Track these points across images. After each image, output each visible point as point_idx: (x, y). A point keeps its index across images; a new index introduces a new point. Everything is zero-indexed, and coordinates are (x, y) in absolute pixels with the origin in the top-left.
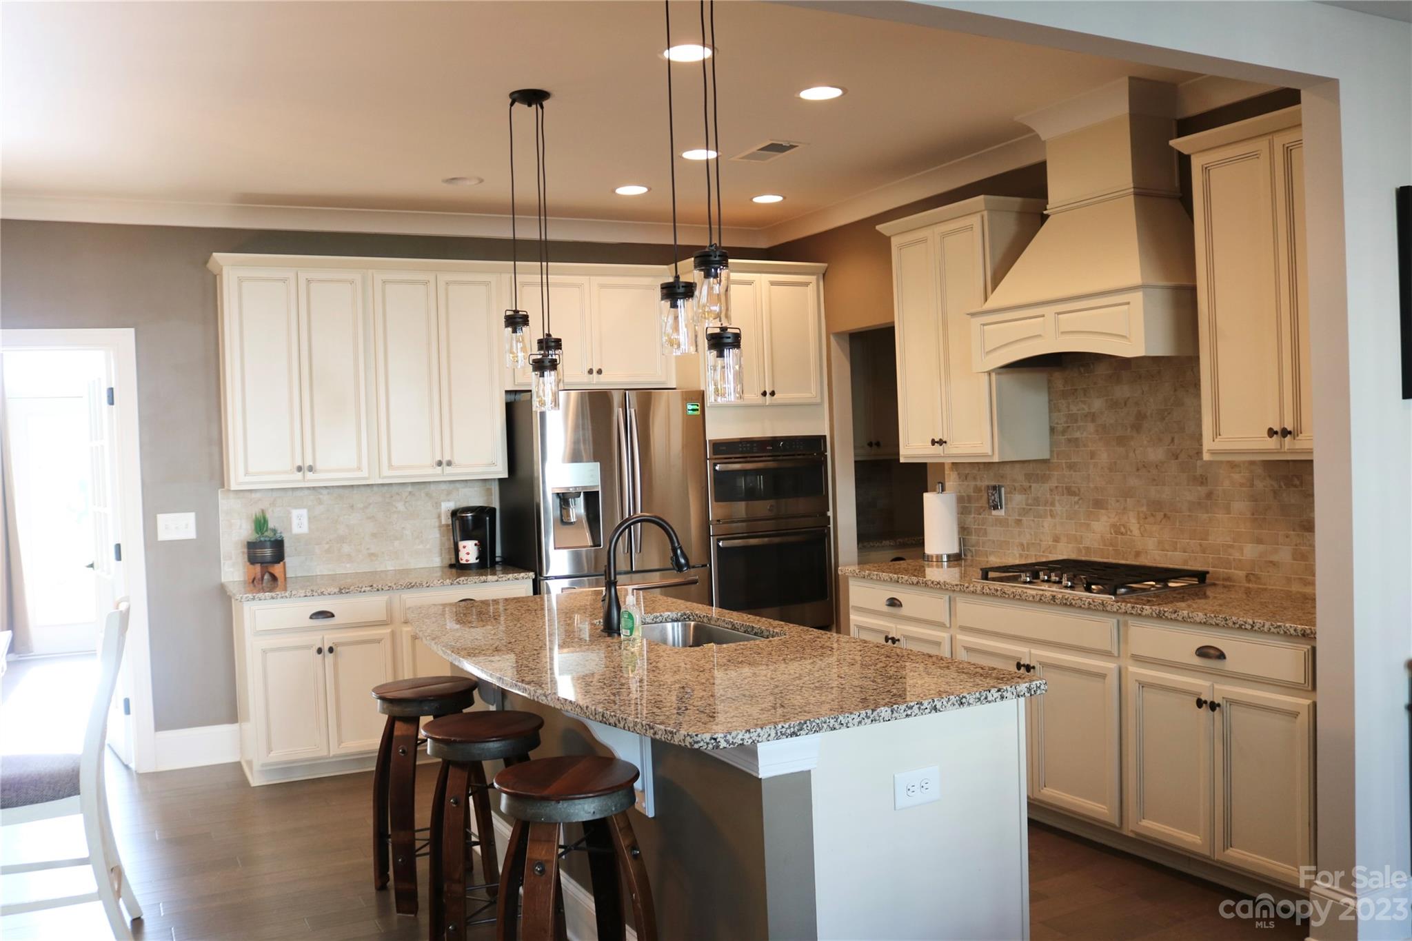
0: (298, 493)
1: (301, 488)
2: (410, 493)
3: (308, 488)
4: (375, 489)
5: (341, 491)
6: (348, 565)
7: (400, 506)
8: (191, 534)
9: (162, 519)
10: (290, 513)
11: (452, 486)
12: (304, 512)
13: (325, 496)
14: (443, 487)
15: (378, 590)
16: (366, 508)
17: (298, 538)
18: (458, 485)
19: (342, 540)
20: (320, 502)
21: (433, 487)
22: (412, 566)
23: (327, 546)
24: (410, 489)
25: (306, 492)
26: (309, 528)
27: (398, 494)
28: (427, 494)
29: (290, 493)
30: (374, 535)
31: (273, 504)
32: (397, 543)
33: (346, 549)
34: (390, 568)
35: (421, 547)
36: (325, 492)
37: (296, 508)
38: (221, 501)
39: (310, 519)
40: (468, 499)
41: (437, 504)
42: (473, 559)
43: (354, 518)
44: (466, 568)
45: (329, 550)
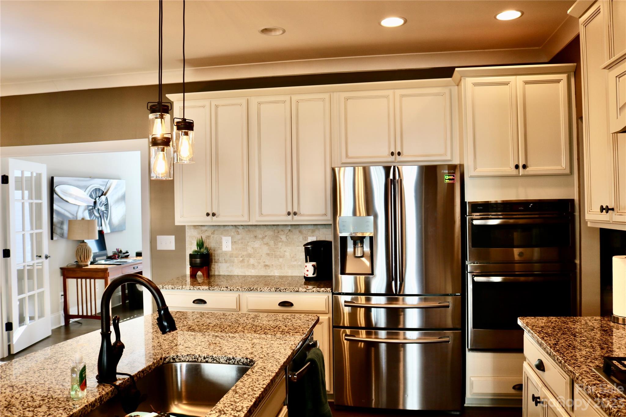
0: (226, 228)
1: (228, 226)
2: (289, 230)
3: (232, 226)
4: (269, 227)
5: (250, 227)
6: (253, 271)
7: (283, 238)
8: (173, 247)
9: (159, 238)
10: (221, 239)
11: (315, 227)
12: (229, 239)
13: (241, 230)
14: (310, 227)
15: (231, 290)
16: (263, 238)
17: (226, 253)
18: (319, 227)
19: (250, 256)
20: (238, 234)
21: (303, 227)
22: (290, 274)
23: (241, 259)
24: (289, 228)
25: (231, 227)
26: (232, 248)
27: (282, 231)
28: (300, 233)
29: (222, 229)
30: (268, 254)
31: (213, 233)
32: (281, 260)
33: (252, 261)
35: (295, 263)
36: (241, 228)
37: (224, 236)
38: (187, 230)
39: (233, 243)
40: (325, 235)
41: (306, 238)
42: (310, 274)
43: (257, 244)
44: (308, 280)
45: (243, 261)
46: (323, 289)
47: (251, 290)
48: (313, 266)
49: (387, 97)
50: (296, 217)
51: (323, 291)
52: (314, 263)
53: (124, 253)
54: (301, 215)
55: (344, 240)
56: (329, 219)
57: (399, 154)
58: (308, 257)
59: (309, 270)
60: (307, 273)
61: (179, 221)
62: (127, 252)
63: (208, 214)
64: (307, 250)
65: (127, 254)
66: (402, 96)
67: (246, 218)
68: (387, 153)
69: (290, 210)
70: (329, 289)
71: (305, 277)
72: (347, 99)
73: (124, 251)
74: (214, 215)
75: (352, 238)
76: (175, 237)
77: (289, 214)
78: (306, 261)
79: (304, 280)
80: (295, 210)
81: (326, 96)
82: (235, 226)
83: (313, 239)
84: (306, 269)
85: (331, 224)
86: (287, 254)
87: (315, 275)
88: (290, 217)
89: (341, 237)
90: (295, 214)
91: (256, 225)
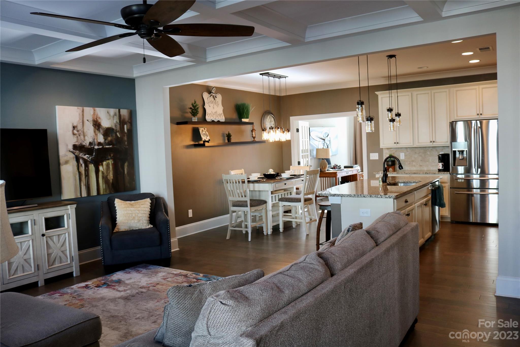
0: (402, 149)
1: (403, 148)
2: (431, 149)
4: (422, 148)
5: (413, 149)
6: (414, 168)
7: (428, 153)
8: (377, 158)
9: (371, 154)
10: (400, 154)
11: (443, 148)
12: (404, 154)
13: (409, 150)
14: (441, 148)
15: (406, 174)
16: (419, 153)
17: (402, 160)
18: (445, 148)
19: (413, 161)
20: (407, 151)
21: (438, 148)
22: (431, 169)
23: (409, 163)
24: (431, 148)
25: (404, 149)
26: (405, 158)
27: (428, 150)
28: (436, 150)
29: (400, 149)
30: (421, 160)
31: (396, 151)
32: (427, 163)
33: (414, 164)
34: (425, 169)
35: (434, 164)
36: (409, 149)
37: (401, 152)
38: (384, 150)
39: (405, 156)
40: (448, 151)
41: (439, 152)
42: (441, 168)
43: (416, 156)
44: (440, 170)
45: (409, 164)
46: (446, 173)
47: (415, 174)
48: (442, 164)
49: (476, 89)
50: (434, 143)
51: (446, 174)
54: (436, 142)
55: (455, 152)
56: (448, 144)
57: (481, 114)
58: (440, 161)
59: (440, 166)
60: (439, 167)
61: (382, 146)
62: (340, 166)
63: (395, 143)
64: (439, 157)
65: (340, 167)
66: (483, 88)
67: (412, 144)
68: (475, 114)
69: (431, 140)
70: (449, 173)
71: (438, 169)
72: (457, 91)
73: (338, 165)
74: (398, 143)
75: (458, 151)
76: (378, 154)
77: (431, 142)
78: (439, 162)
79: (438, 171)
80: (434, 140)
81: (447, 90)
82: (406, 148)
83: (443, 153)
84: (439, 165)
85: (449, 146)
86: (430, 160)
87: (443, 168)
88: (431, 143)
89: (453, 151)
90: (434, 142)
91: (416, 147)
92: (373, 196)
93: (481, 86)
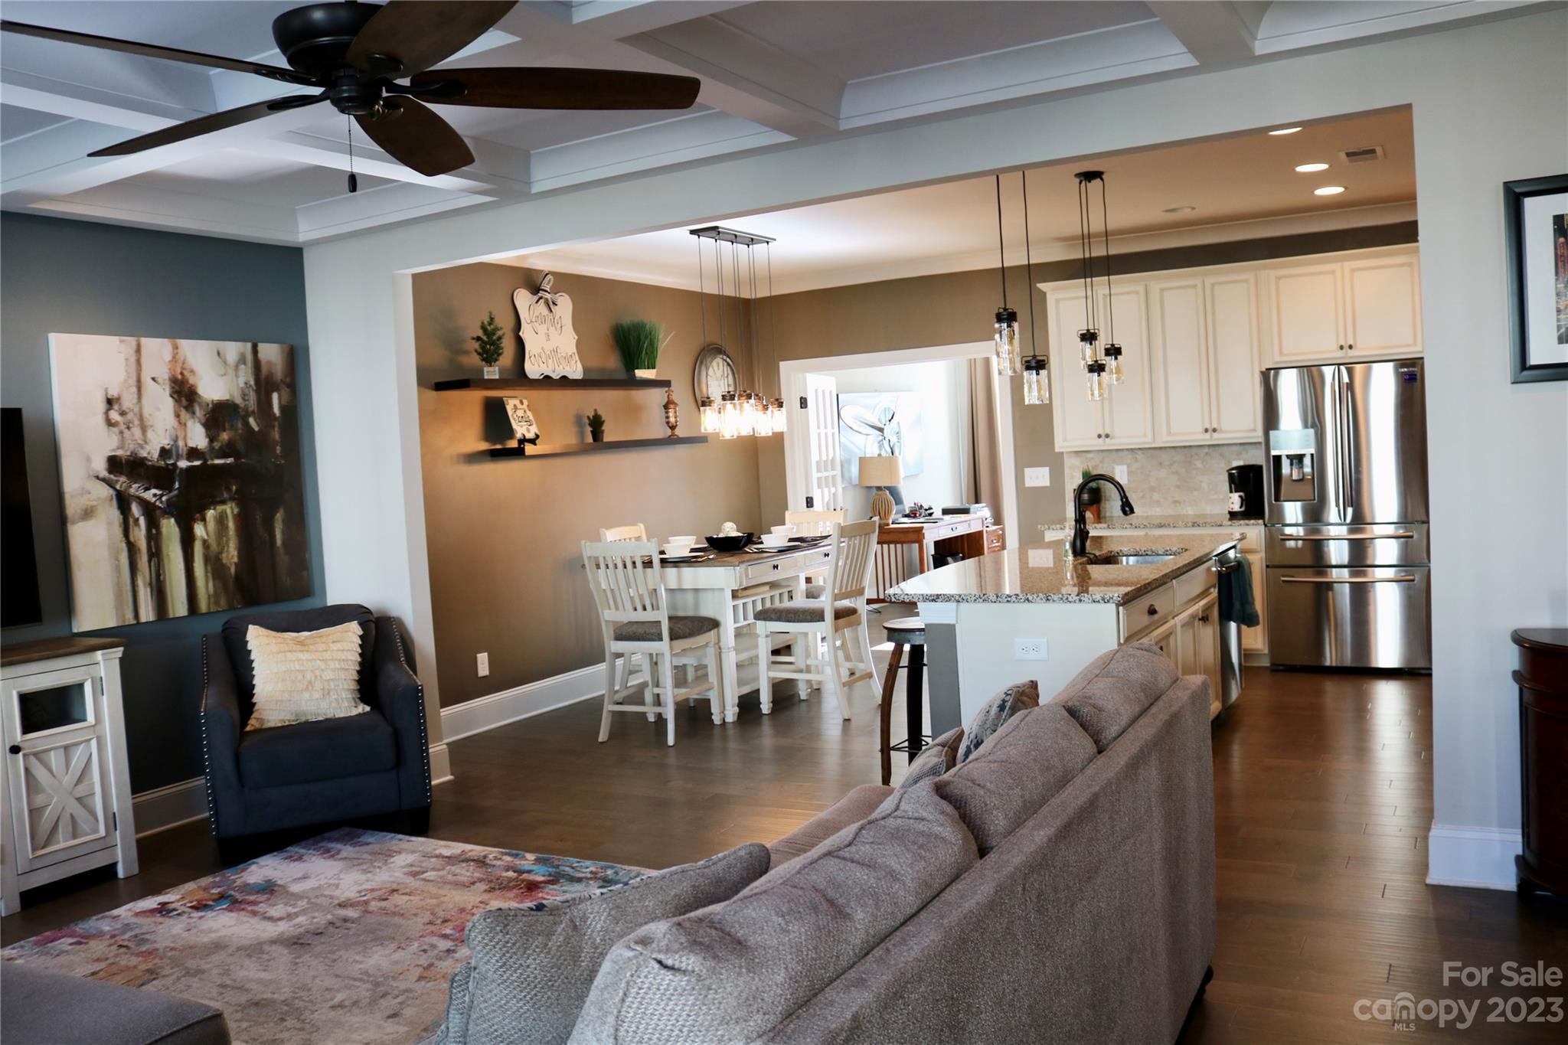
0: (1120, 454)
1: (1122, 450)
2: (1207, 453)
3: (1127, 450)
4: (1178, 450)
5: (1152, 452)
6: (1158, 509)
7: (1199, 464)
8: (1046, 482)
9: (1027, 471)
10: (1113, 468)
11: (1242, 447)
12: (1125, 467)
13: (1140, 454)
14: (1235, 448)
16: (1171, 465)
17: (1129, 485)
18: (1246, 447)
19: (1153, 489)
20: (1136, 460)
21: (1225, 449)
22: (1208, 512)
23: (1141, 494)
24: (1206, 450)
25: (1127, 453)
26: (1129, 480)
27: (1197, 454)
28: (1222, 455)
29: (1114, 453)
31: (1102, 462)
32: (1196, 493)
33: (1156, 496)
34: (1190, 512)
35: (1215, 497)
36: (1140, 452)
37: (1117, 464)
38: (1066, 459)
39: (1129, 473)
40: (1256, 458)
41: (1229, 462)
42: (1237, 507)
43: (1163, 473)
44: (1233, 515)
45: (1143, 497)
46: (1252, 521)
48: (1240, 497)
49: (1333, 272)
50: (1215, 435)
51: (1252, 524)
52: (1242, 494)
53: (926, 510)
54: (1222, 431)
55: (1278, 459)
56: (1258, 435)
57: (1351, 347)
58: (1233, 486)
59: (1235, 502)
60: (1232, 506)
61: (1059, 446)
62: (930, 508)
63: (1099, 436)
64: (1231, 476)
65: (931, 511)
66: (1353, 270)
67: (1149, 439)
68: (1335, 346)
69: (1207, 426)
70: (1261, 521)
71: (1230, 513)
72: (1278, 278)
73: (926, 506)
74: (1107, 436)
75: (1288, 456)
76: (1050, 470)
77: (1206, 431)
78: (1231, 492)
79: (1228, 516)
80: (1215, 425)
81: (1250, 276)
82: (1132, 450)
83: (1241, 463)
84: (1231, 500)
85: (1260, 443)
86: (1204, 485)
87: (1243, 509)
88: (1207, 435)
89: (1274, 456)
90: (1214, 430)
91: (1161, 448)
92: (1055, 597)
93: (1349, 265)
